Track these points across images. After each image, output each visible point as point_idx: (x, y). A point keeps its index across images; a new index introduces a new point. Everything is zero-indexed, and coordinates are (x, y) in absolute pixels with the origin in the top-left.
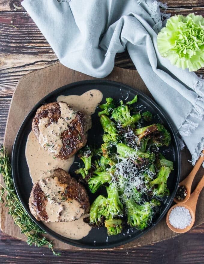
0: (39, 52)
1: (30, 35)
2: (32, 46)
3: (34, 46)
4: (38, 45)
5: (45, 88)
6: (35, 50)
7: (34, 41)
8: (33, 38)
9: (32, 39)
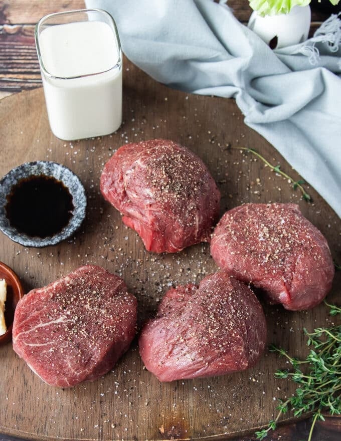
0: (23, 88)
1: (8, 61)
2: (10, 78)
3: (15, 78)
4: (22, 76)
5: (38, 120)
6: (15, 84)
7: (16, 70)
8: (13, 65)
9: (12, 68)
